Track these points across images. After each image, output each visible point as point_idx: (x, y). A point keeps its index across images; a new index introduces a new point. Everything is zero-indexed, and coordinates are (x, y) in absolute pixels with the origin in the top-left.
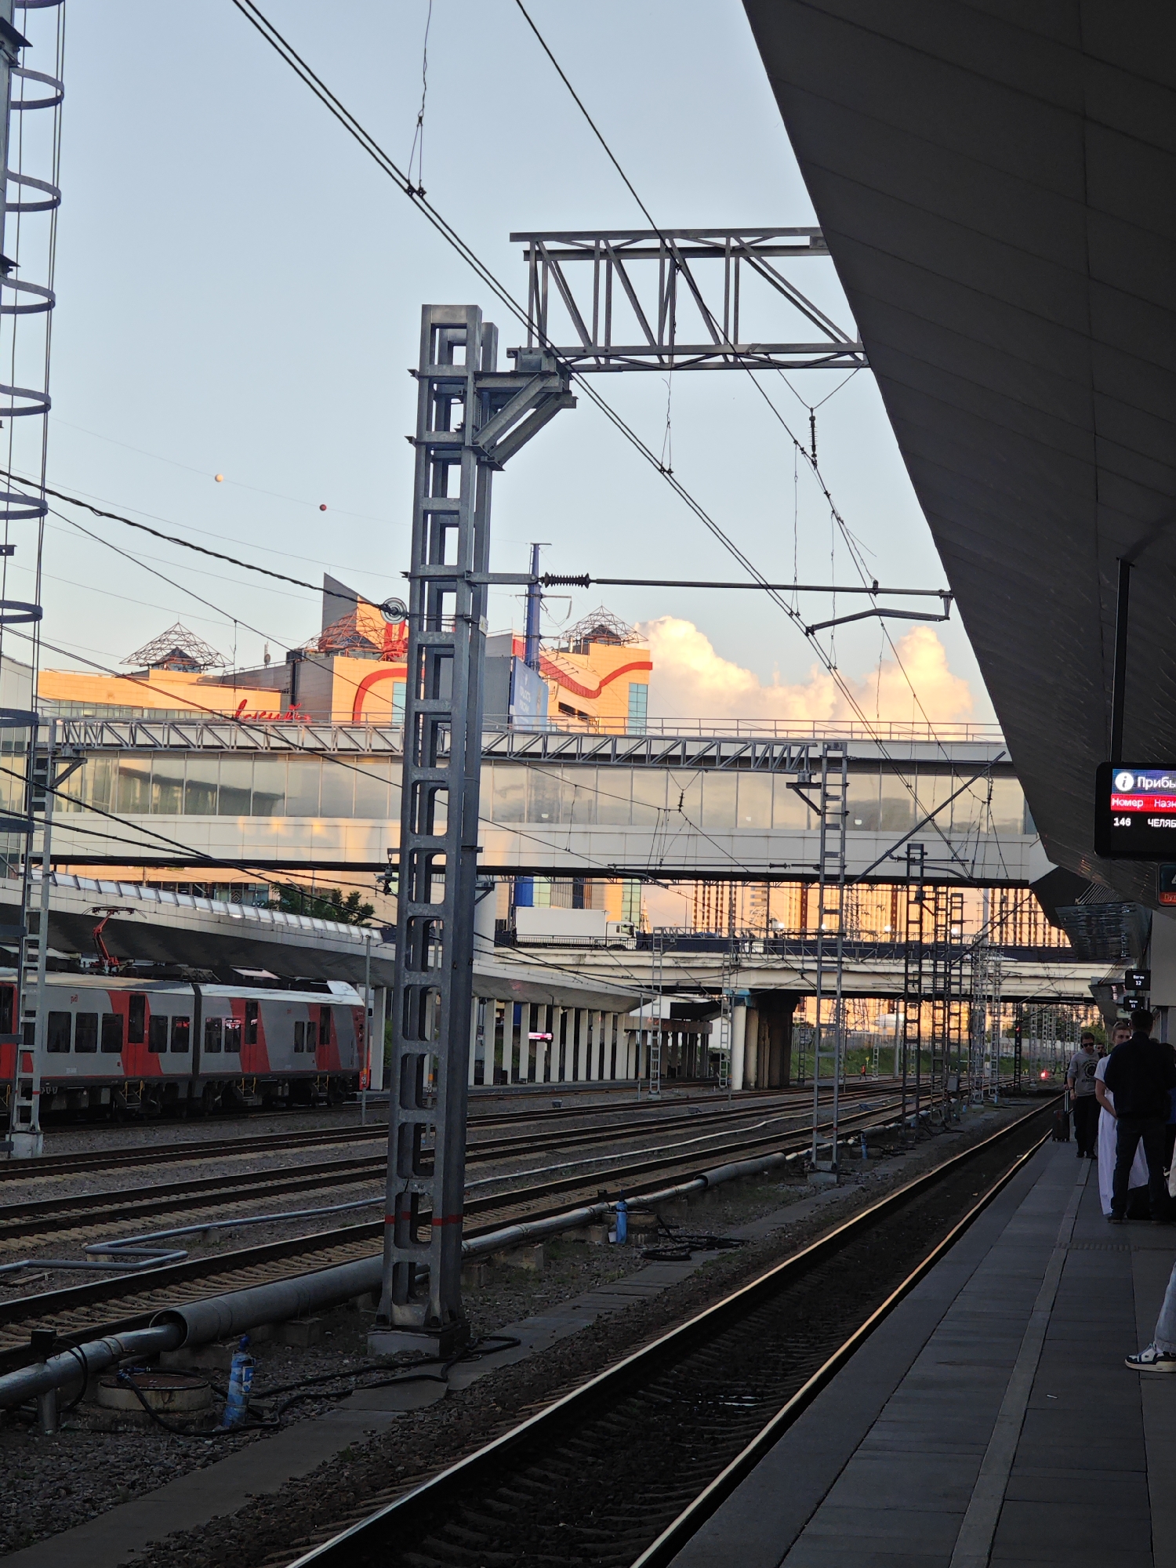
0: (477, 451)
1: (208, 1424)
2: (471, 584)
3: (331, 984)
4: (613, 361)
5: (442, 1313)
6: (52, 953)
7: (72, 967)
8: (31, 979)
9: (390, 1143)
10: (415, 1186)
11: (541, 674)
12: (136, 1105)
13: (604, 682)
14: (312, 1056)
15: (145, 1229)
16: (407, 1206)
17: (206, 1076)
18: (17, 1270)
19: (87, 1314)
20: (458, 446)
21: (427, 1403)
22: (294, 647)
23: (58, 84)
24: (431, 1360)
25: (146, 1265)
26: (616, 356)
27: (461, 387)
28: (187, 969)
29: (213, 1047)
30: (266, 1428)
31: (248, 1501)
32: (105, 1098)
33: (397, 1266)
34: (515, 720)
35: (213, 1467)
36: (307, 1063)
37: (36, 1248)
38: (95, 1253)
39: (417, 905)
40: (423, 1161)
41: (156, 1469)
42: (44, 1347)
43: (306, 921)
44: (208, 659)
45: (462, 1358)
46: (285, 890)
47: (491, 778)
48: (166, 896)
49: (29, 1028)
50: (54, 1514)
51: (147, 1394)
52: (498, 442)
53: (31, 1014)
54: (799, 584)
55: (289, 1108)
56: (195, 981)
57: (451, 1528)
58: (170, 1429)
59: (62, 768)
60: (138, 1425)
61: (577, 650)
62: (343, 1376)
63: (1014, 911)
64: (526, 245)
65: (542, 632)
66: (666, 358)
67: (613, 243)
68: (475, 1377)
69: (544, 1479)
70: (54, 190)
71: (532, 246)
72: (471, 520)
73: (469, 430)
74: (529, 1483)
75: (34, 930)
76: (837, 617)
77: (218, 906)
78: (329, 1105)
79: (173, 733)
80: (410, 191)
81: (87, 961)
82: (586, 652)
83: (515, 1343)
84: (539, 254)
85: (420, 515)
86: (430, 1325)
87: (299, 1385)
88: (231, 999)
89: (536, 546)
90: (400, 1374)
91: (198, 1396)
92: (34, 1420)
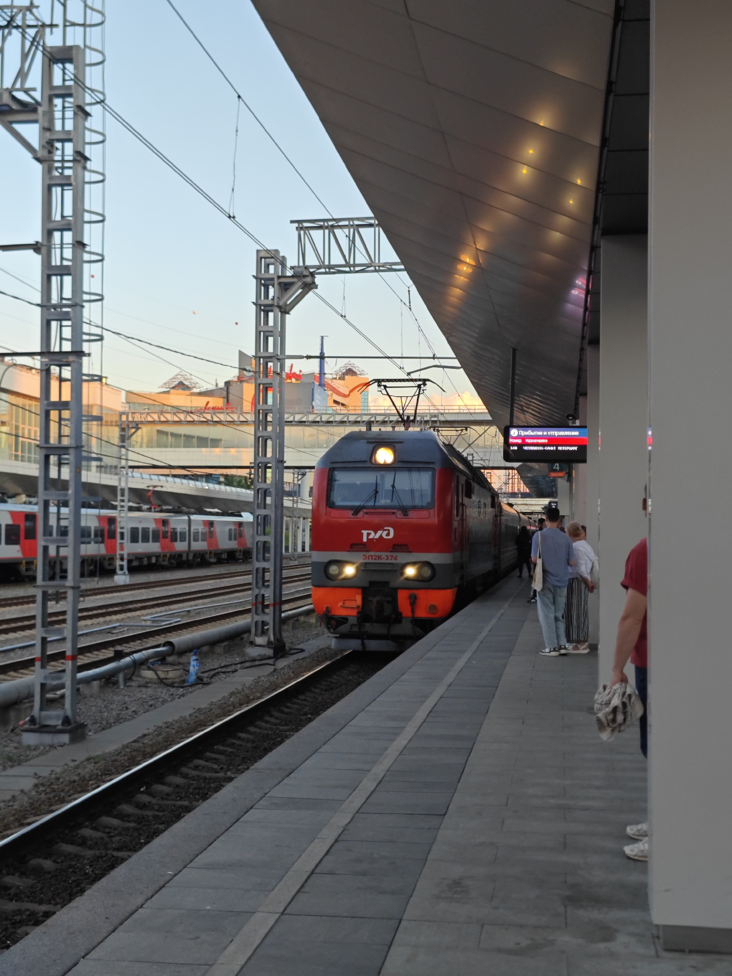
0: (279, 307)
1: (183, 683)
2: (278, 359)
3: (243, 514)
4: (332, 270)
5: (274, 639)
6: (131, 504)
7: (139, 509)
8: (123, 515)
9: (253, 577)
10: (263, 591)
11: (326, 388)
12: (166, 563)
13: (351, 391)
14: (236, 542)
15: (166, 611)
16: (260, 599)
17: (194, 551)
18: (114, 628)
19: (140, 644)
20: (272, 305)
21: (266, 673)
22: (227, 379)
23: (103, 174)
24: (269, 658)
25: (164, 624)
26: (333, 268)
27: (272, 282)
28: (184, 509)
29: (196, 540)
30: (204, 684)
31: (194, 711)
32: (154, 560)
33: (256, 623)
34: (315, 408)
35: (182, 699)
36: (233, 545)
37: (123, 619)
38: (145, 620)
39: (261, 484)
40: (266, 584)
41: (161, 700)
42: (119, 655)
43: (234, 489)
44: (193, 385)
45: (283, 657)
46: (226, 476)
47: (290, 432)
48: (177, 480)
49: (122, 534)
50: (121, 716)
51: (159, 672)
52: (288, 302)
53: (122, 528)
54: (404, 356)
55: (228, 563)
56: (188, 514)
57: (267, 718)
58: (167, 685)
59: (133, 430)
60: (155, 683)
61: (340, 378)
62: (236, 664)
63: (512, 478)
64: (296, 225)
65: (326, 372)
66: (352, 269)
67: (330, 223)
68: (286, 663)
69: (305, 700)
70: (103, 215)
71: (299, 225)
72: (278, 334)
73: (276, 299)
74: (299, 701)
75: (123, 495)
76: (422, 368)
77: (198, 484)
78: (243, 561)
79: (175, 416)
80: (230, 217)
81: (145, 507)
82: (344, 379)
83: (302, 651)
84: (301, 228)
85: (258, 333)
86: (269, 644)
87: (218, 668)
88: (203, 521)
89: (322, 337)
90: (257, 663)
91: (178, 673)
92: (116, 683)
